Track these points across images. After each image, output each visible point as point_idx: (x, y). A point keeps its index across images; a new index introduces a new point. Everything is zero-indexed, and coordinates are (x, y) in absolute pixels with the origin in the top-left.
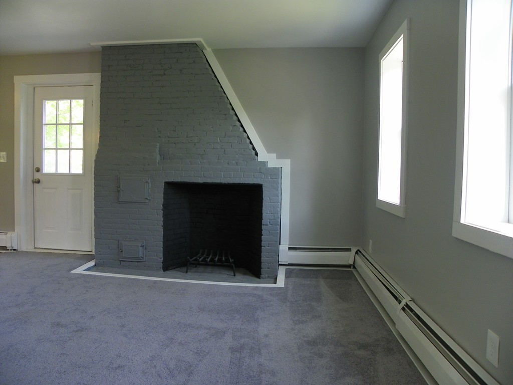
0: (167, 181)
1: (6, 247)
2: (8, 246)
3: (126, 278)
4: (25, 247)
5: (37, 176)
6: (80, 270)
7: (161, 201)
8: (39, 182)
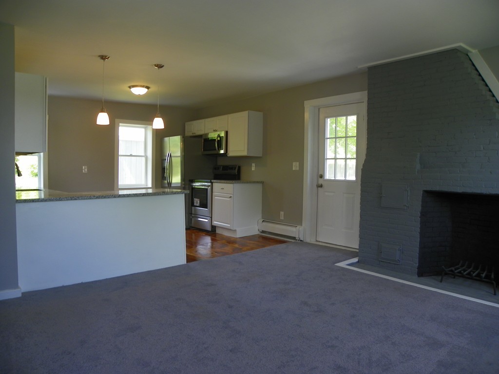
0: (425, 189)
1: (295, 237)
2: (297, 236)
3: (378, 277)
4: (310, 239)
5: (321, 181)
6: (343, 264)
7: (419, 208)
8: (321, 186)
